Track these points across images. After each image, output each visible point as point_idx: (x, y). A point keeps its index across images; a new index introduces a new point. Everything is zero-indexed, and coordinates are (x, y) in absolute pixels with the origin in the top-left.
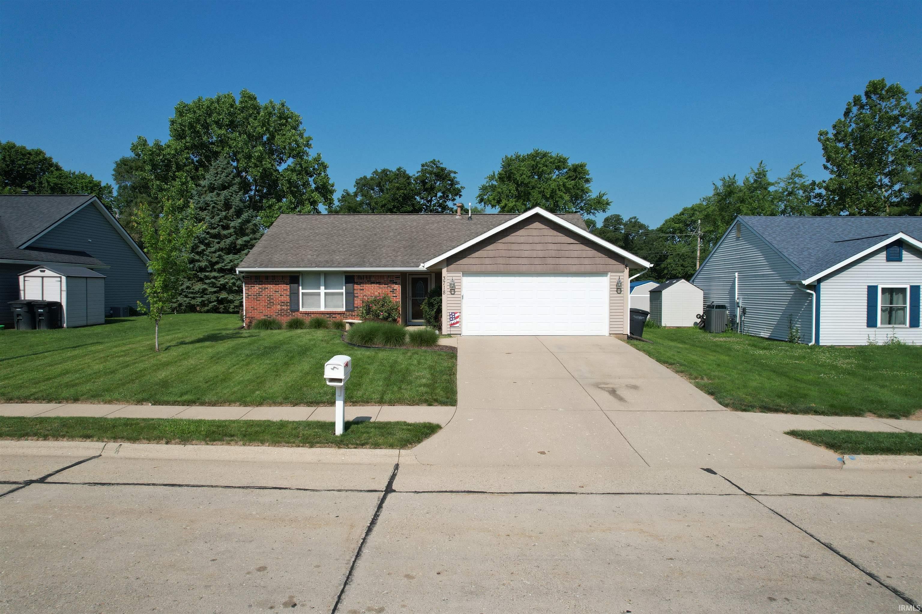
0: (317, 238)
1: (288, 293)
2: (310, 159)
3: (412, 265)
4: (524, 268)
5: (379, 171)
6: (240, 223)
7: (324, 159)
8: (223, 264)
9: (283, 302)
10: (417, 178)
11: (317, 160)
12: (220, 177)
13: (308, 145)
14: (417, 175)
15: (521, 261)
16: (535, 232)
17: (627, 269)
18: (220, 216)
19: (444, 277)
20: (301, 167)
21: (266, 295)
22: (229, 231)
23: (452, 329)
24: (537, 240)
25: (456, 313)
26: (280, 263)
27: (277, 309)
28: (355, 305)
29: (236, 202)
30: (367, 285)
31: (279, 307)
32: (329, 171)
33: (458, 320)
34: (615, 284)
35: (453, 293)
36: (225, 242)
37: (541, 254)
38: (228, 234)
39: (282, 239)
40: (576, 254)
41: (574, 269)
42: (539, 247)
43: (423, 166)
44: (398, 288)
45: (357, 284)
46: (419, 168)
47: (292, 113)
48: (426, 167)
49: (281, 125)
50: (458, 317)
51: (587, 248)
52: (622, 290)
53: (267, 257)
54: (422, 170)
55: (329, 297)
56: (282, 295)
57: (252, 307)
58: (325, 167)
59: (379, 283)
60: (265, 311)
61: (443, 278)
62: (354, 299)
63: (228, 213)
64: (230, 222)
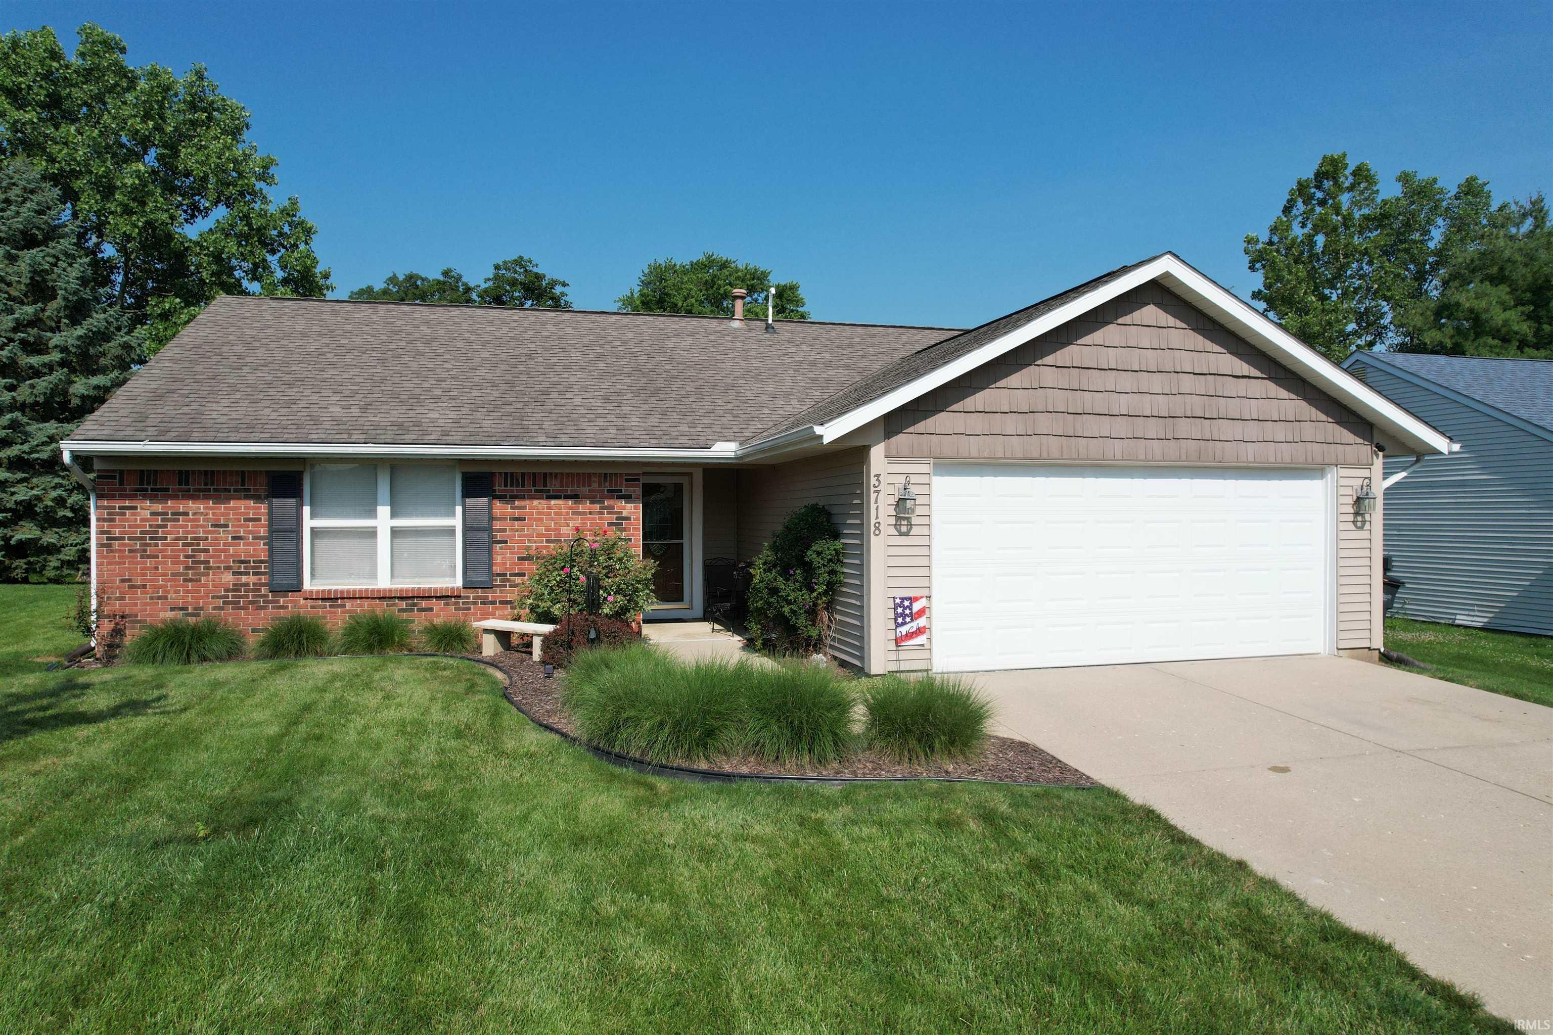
0: (349, 357)
1: (263, 532)
2: (272, 209)
3: (684, 441)
4: (1117, 449)
5: (401, 278)
6: (79, 338)
7: (304, 214)
8: (26, 447)
9: (242, 562)
10: (486, 291)
11: (288, 214)
12: (18, 213)
13: (264, 176)
14: (484, 286)
15: (1104, 426)
16: (1146, 338)
17: (1377, 456)
18: (17, 316)
19: (878, 476)
20: (249, 225)
21: (178, 539)
22: (46, 358)
23: (903, 655)
24: (1151, 359)
25: (916, 599)
26: (236, 429)
27: (221, 585)
28: (497, 569)
29: (68, 282)
30: (535, 503)
31: (228, 578)
32: (316, 244)
33: (922, 622)
34: (1350, 500)
35: (904, 529)
36: (32, 386)
37: (1162, 405)
38: (44, 365)
39: (234, 359)
40: (1253, 409)
41: (1250, 453)
42: (1157, 383)
43: (497, 267)
44: (633, 511)
45: (501, 498)
46: (491, 273)
47: (223, 99)
48: (504, 272)
49: (194, 123)
50: (921, 612)
51: (1284, 393)
52: (1367, 517)
53: (185, 410)
54: (496, 278)
55: (405, 543)
56: (240, 538)
57: (123, 581)
58: (308, 232)
59: (574, 497)
60: (176, 592)
61: (873, 481)
62: (490, 551)
63: (43, 310)
64: (49, 334)
